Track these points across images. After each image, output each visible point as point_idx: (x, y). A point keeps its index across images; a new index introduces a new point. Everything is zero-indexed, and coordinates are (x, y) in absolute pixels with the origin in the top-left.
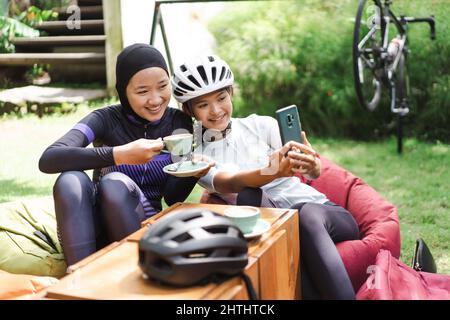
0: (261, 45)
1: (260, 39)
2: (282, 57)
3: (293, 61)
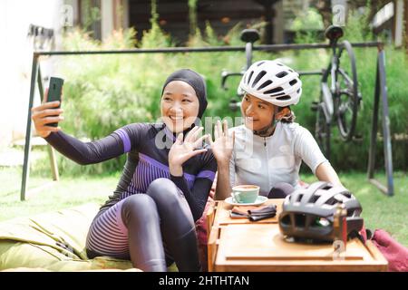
0: (119, 96)
1: (118, 91)
2: (140, 106)
3: (148, 109)
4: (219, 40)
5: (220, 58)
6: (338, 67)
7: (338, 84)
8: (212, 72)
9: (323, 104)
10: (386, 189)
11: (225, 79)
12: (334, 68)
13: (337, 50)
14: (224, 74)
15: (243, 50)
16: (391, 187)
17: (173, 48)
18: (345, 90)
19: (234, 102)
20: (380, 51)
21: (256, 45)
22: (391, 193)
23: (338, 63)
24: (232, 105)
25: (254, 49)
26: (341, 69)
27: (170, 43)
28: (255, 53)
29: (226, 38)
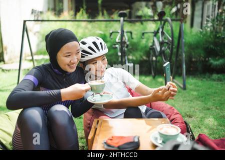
4: (110, 17)
5: (110, 25)
6: (163, 30)
7: (163, 38)
8: (106, 31)
9: (154, 47)
10: (182, 86)
11: (111, 34)
12: (161, 30)
13: (163, 22)
14: (111, 32)
15: (119, 21)
16: (184, 85)
17: (90, 19)
18: (167, 41)
19: (115, 45)
20: (182, 23)
21: (126, 19)
22: (184, 88)
23: (163, 28)
24: (114, 46)
25: (124, 21)
26: (164, 31)
27: (89, 18)
28: (125, 23)
29: (113, 16)
